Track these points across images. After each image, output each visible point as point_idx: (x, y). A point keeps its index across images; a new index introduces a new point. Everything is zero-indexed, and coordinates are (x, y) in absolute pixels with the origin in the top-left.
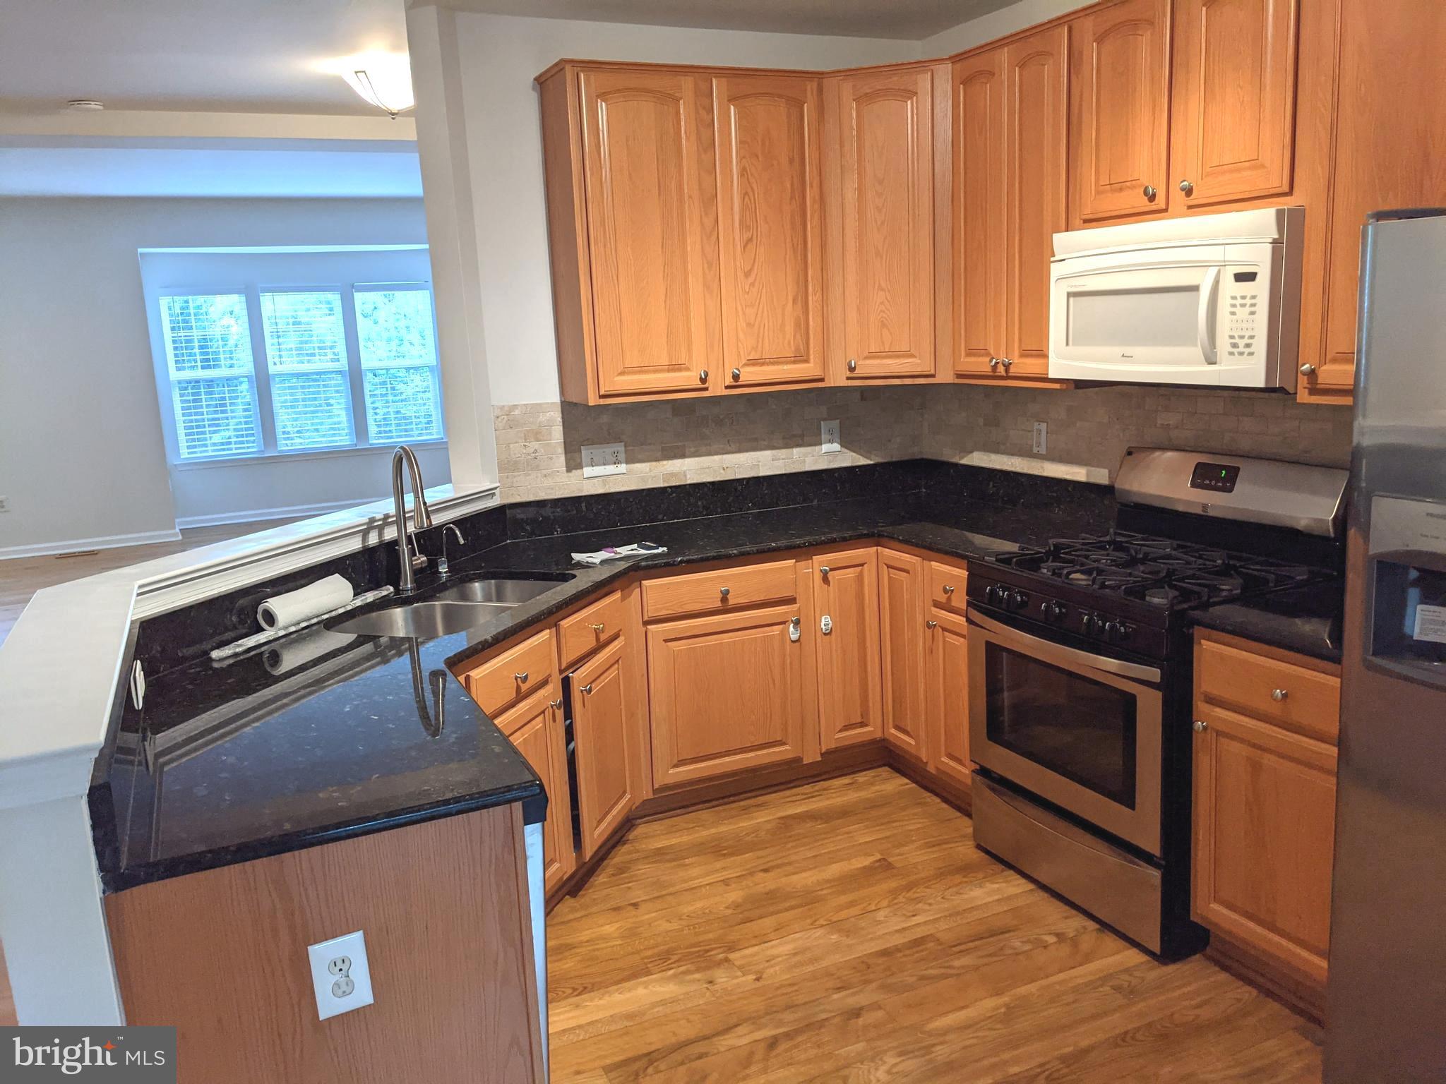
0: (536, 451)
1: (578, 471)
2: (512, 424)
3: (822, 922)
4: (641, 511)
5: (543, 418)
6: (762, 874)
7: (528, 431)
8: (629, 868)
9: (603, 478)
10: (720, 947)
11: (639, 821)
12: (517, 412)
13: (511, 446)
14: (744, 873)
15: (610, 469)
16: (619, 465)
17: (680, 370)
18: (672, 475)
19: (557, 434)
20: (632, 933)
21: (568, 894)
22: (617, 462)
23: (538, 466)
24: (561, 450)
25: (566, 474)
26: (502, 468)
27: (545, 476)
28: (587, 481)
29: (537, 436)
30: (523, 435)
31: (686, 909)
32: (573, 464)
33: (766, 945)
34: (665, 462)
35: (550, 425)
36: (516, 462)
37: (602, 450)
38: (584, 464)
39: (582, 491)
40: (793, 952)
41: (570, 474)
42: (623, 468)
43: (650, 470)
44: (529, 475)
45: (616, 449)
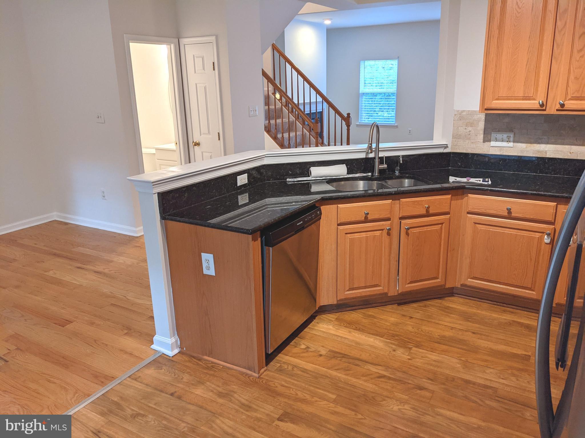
0: (470, 131)
1: (489, 143)
2: (461, 118)
3: (463, 359)
4: (516, 166)
5: (476, 117)
6: (470, 334)
7: (468, 122)
8: (428, 307)
9: (500, 148)
10: (415, 344)
11: (456, 295)
12: (464, 113)
13: (459, 128)
14: (464, 329)
15: (505, 144)
16: (509, 143)
17: (529, 100)
18: (539, 151)
19: (481, 125)
20: (396, 324)
21: (398, 304)
22: (509, 141)
23: (470, 138)
24: (482, 132)
25: (482, 143)
26: (454, 137)
27: (473, 143)
28: (493, 148)
29: (471, 124)
30: (465, 124)
31: (424, 328)
32: (487, 139)
33: (432, 353)
34: (535, 145)
35: (479, 121)
36: (460, 135)
37: (502, 135)
38: (491, 140)
39: (489, 152)
40: (435, 360)
41: (484, 144)
42: (511, 144)
43: (526, 147)
44: (466, 141)
45: (509, 135)
